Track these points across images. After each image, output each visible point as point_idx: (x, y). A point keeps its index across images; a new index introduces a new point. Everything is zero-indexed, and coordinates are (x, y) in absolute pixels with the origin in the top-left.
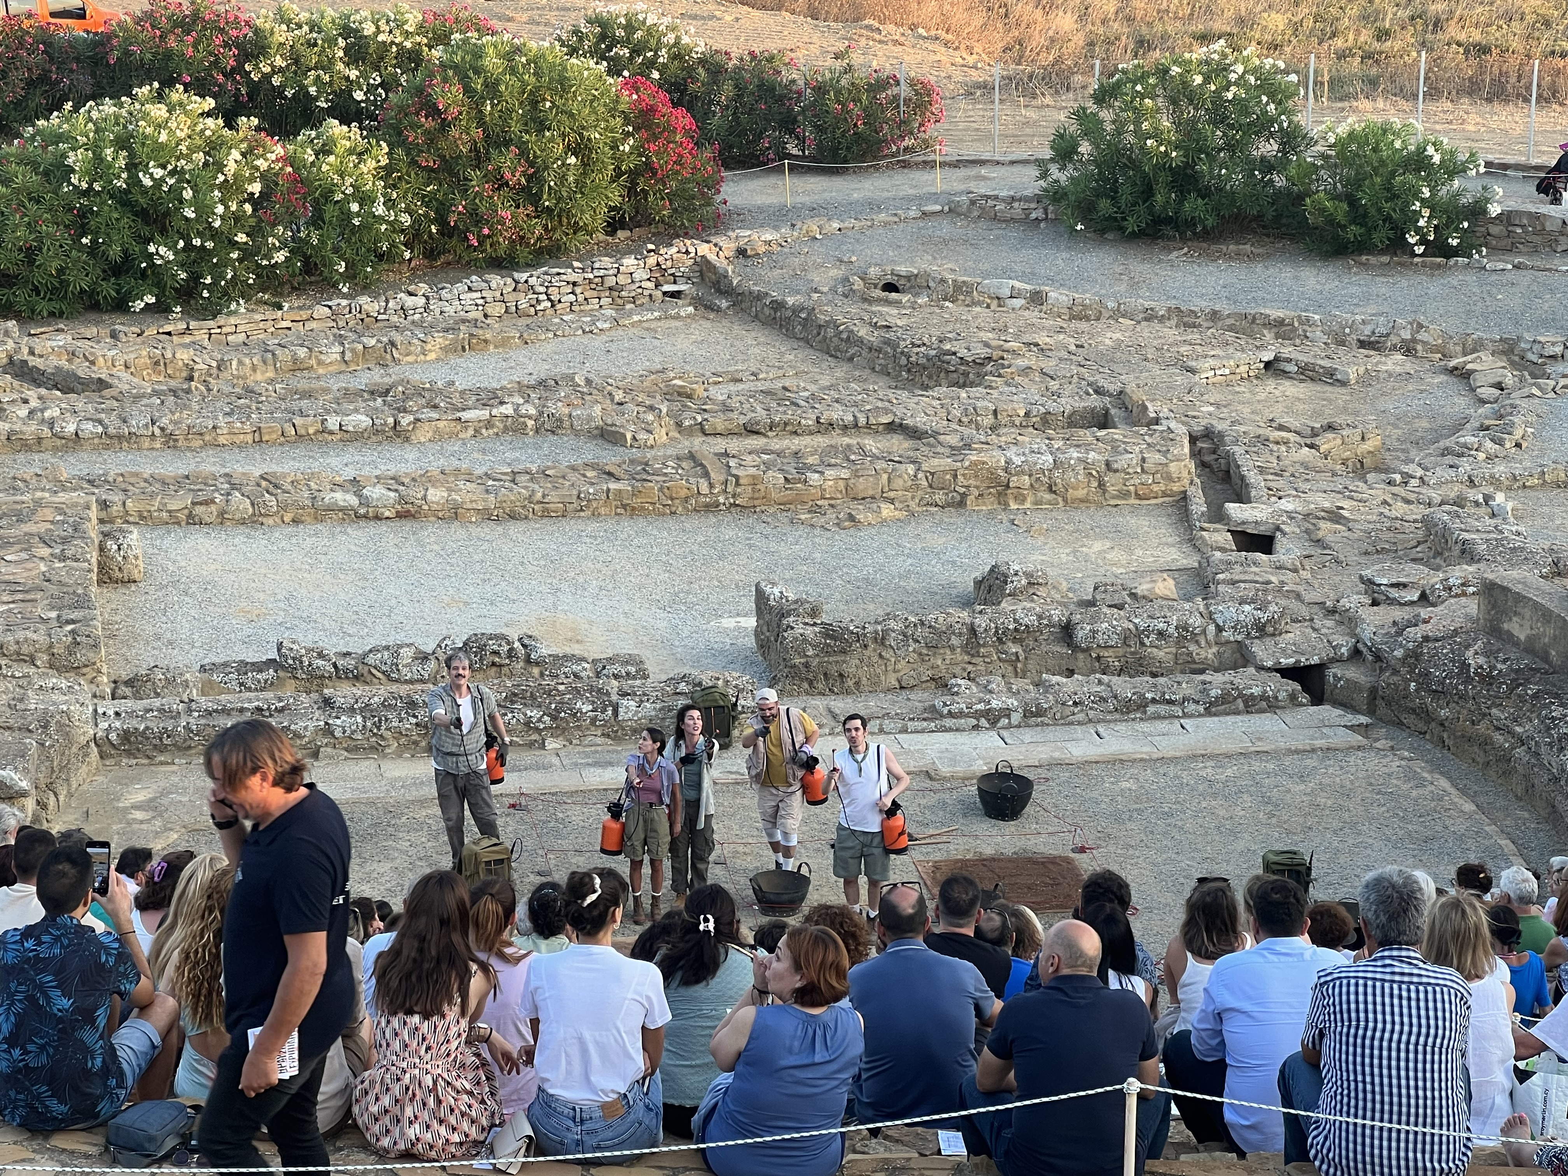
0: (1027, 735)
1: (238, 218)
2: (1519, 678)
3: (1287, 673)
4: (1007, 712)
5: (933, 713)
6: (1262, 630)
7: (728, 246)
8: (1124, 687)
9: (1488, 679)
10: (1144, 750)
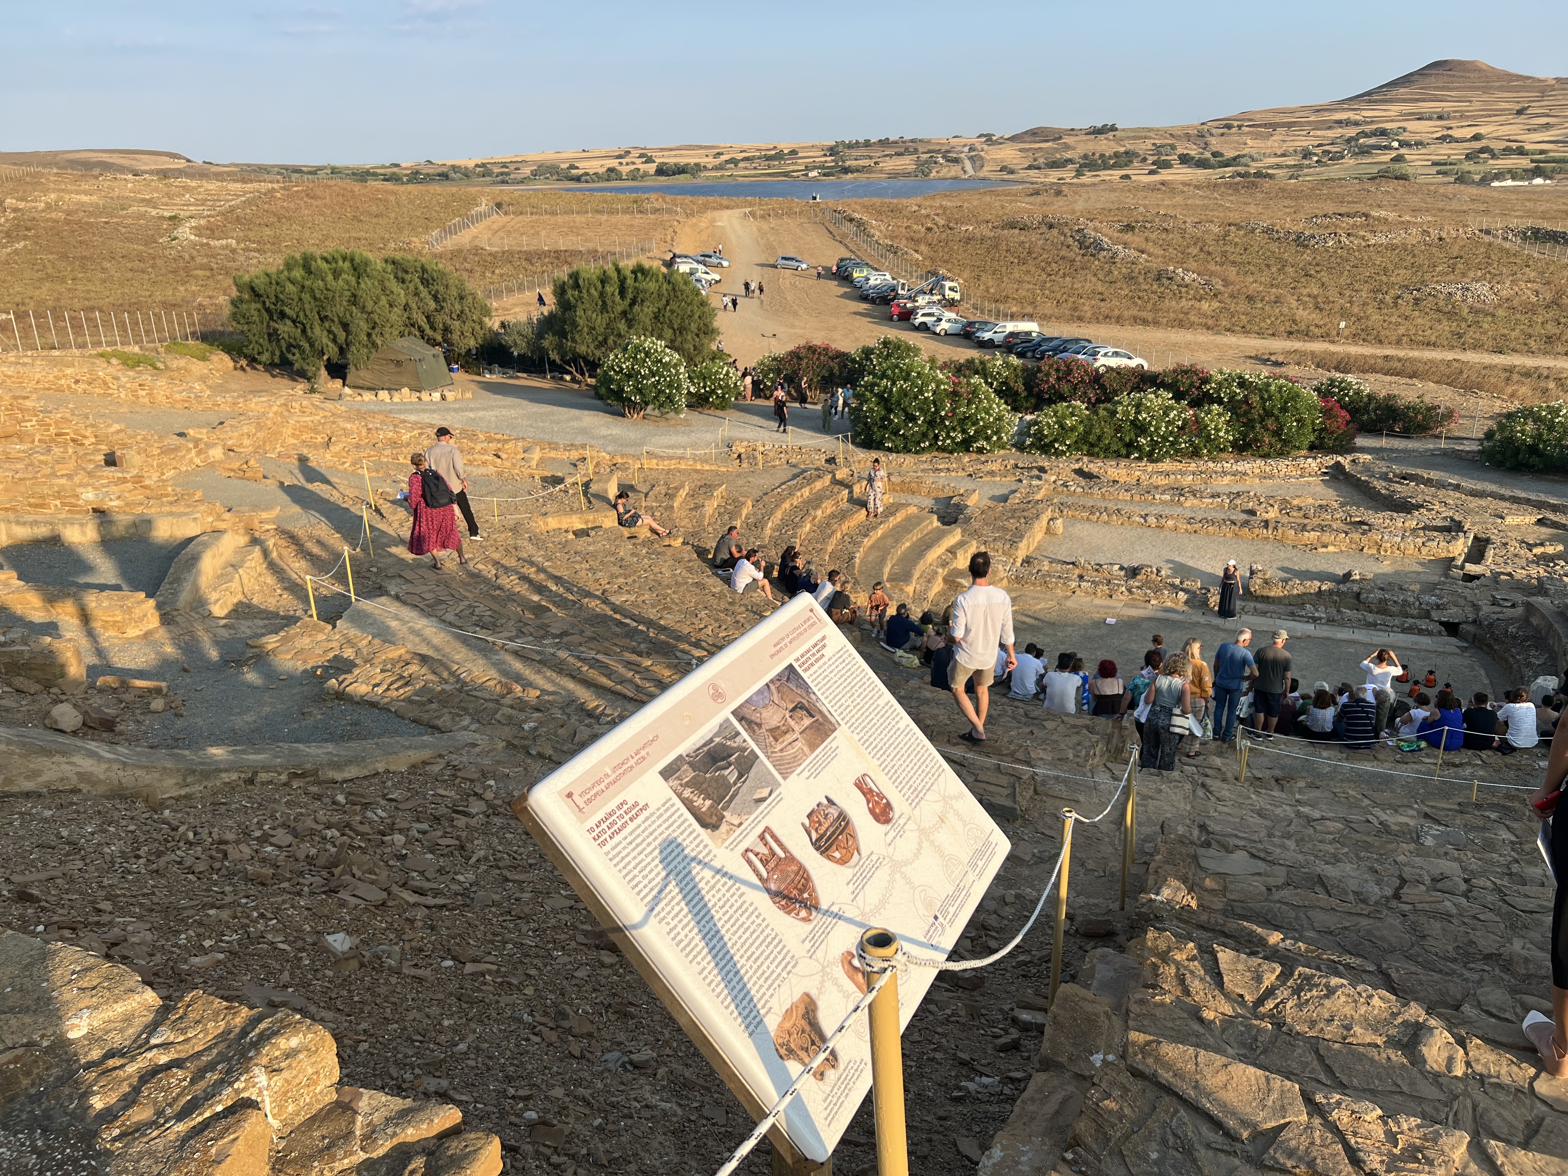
0: (1325, 627)
1: (1171, 432)
2: (1526, 638)
3: (1442, 623)
4: (1320, 618)
5: (1293, 614)
6: (1438, 606)
7: (1349, 458)
8: (1370, 618)
9: (1514, 637)
10: (1367, 640)
